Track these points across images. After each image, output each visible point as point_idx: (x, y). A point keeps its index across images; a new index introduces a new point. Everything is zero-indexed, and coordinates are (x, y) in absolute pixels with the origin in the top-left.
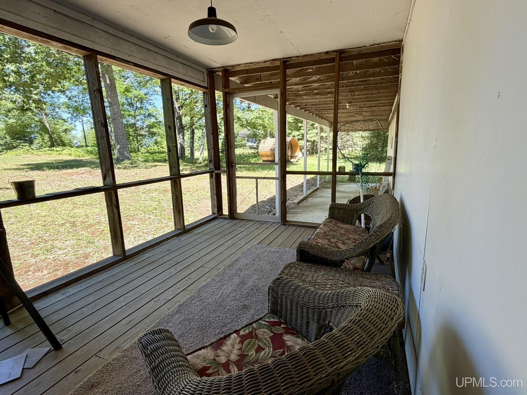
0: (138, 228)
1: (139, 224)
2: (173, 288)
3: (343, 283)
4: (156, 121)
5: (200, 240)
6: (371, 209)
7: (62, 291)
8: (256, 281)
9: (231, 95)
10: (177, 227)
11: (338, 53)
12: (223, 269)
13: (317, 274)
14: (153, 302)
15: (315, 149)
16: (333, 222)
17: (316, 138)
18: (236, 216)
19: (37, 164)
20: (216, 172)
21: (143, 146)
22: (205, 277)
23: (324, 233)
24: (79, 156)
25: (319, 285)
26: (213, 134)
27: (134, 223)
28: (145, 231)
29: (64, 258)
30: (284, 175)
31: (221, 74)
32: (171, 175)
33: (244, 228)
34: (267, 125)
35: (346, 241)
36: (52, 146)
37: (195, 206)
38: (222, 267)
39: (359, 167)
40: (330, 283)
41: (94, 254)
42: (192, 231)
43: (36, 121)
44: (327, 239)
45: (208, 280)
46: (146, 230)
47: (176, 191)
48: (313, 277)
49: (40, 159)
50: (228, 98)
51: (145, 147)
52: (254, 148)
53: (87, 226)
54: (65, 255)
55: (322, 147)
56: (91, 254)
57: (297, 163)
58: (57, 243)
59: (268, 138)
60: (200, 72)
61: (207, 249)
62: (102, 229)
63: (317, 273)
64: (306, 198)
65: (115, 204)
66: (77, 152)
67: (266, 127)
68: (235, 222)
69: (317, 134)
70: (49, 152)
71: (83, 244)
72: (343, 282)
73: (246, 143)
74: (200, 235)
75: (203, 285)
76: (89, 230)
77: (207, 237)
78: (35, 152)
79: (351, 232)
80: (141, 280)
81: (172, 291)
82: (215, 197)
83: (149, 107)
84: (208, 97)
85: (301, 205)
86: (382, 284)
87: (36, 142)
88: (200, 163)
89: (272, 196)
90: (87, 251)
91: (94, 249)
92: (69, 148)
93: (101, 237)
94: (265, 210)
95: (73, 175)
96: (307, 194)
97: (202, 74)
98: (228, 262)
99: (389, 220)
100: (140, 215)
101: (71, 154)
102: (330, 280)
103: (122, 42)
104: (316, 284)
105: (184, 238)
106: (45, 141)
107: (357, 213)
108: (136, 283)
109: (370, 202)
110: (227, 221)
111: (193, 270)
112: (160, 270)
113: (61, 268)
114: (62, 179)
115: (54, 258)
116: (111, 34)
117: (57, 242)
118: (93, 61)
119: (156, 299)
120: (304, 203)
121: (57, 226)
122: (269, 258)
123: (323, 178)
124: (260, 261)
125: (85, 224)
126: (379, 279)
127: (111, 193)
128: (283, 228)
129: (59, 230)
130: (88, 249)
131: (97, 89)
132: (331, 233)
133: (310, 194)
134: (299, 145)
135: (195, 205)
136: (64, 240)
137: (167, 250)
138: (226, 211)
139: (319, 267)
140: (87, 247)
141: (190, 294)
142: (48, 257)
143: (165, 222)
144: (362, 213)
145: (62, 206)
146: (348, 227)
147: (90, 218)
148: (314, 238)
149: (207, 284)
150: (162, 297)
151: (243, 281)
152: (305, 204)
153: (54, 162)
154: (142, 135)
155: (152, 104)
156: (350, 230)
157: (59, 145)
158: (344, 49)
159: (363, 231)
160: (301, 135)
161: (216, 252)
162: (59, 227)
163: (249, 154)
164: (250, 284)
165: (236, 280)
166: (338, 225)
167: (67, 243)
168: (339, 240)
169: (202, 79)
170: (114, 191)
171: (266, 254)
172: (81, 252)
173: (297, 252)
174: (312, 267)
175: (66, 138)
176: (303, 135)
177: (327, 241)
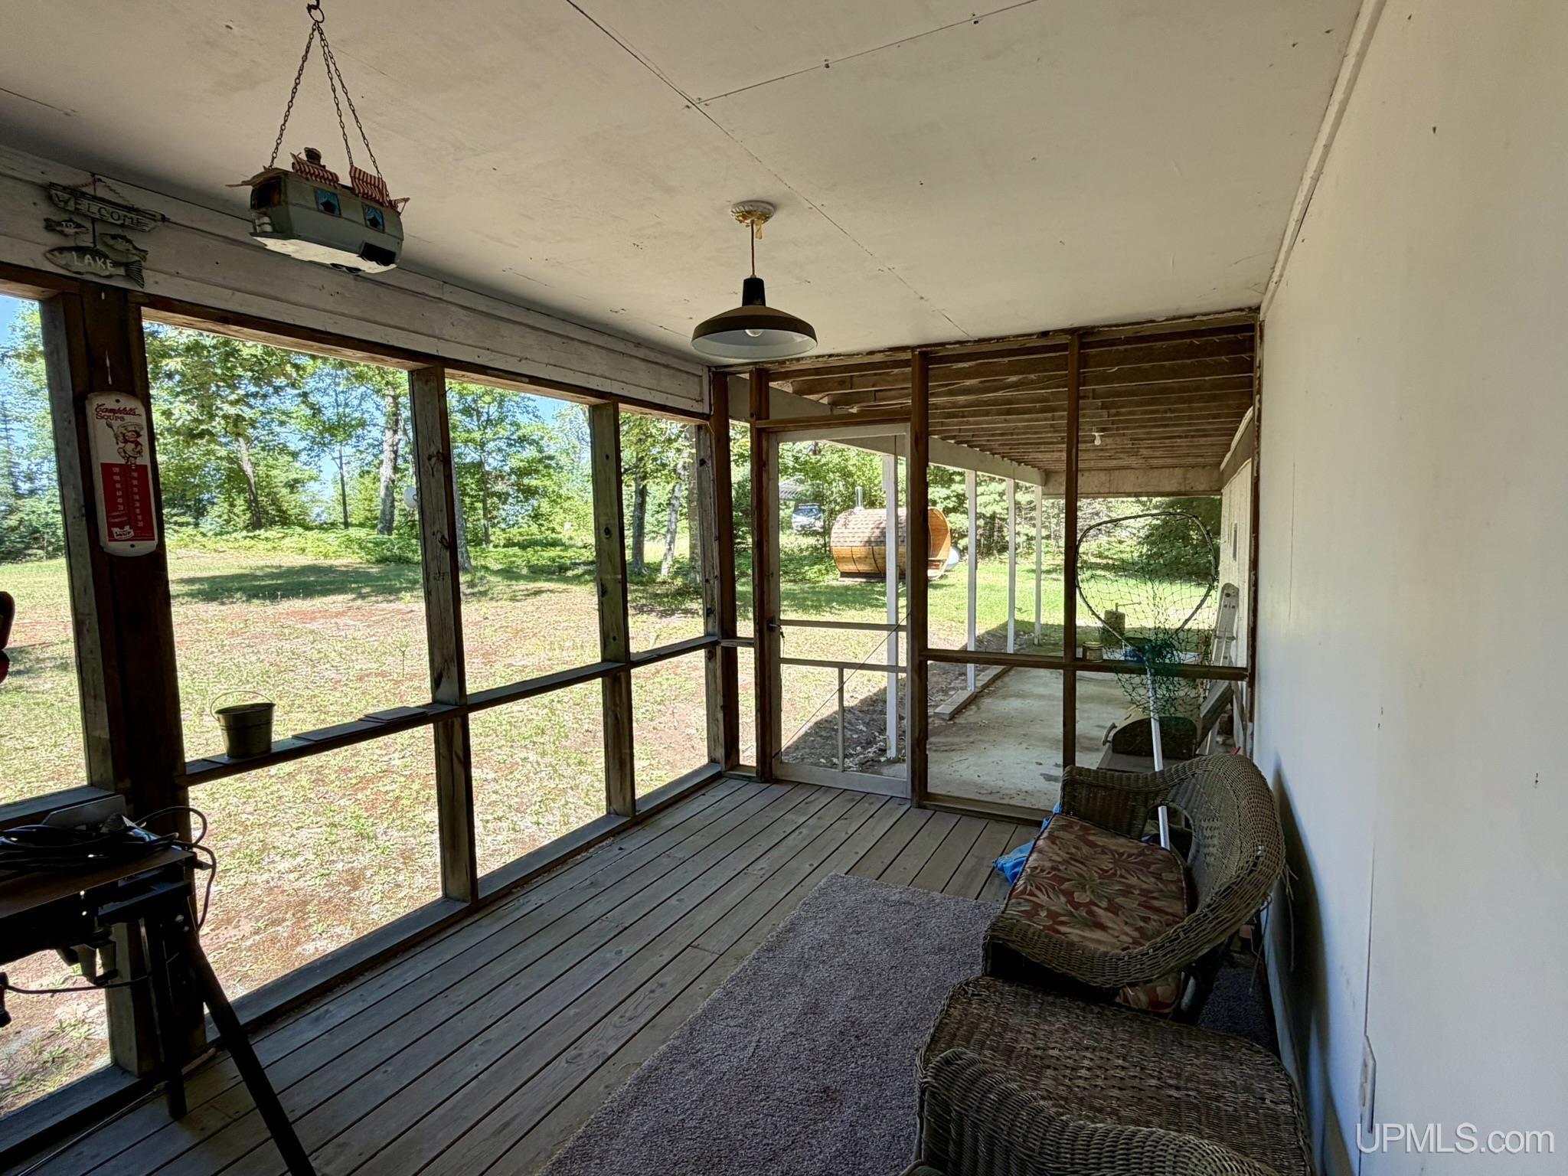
0: (496, 792)
1: (495, 780)
2: (614, 1018)
3: (1126, 1064)
4: (539, 455)
5: (679, 854)
6: (1188, 794)
7: (313, 1012)
8: (853, 1005)
9: (773, 437)
10: (615, 806)
11: (1076, 337)
12: (754, 959)
13: (1046, 1027)
14: (564, 1064)
15: (995, 538)
16: (1077, 828)
17: (998, 509)
18: (778, 772)
19: (214, 577)
20: (725, 643)
21: (499, 523)
22: (702, 984)
23: (1053, 868)
24: (326, 556)
25: (1055, 1069)
26: (719, 538)
27: (483, 776)
28: (514, 801)
29: (296, 885)
30: (920, 662)
31: (747, 376)
32: (604, 660)
33: (804, 814)
34: (853, 469)
35: (1120, 900)
36: (256, 524)
37: (653, 724)
38: (751, 949)
39: (1144, 655)
40: (1086, 1063)
41: (376, 873)
42: (653, 819)
43: (221, 458)
44: (1065, 893)
45: (714, 995)
46: (516, 800)
47: (616, 705)
48: (1034, 1034)
49: (221, 563)
50: (764, 443)
51: (503, 526)
52: (815, 533)
53: (354, 781)
54: (296, 875)
55: (1019, 533)
56: (368, 873)
57: (943, 582)
58: (276, 834)
59: (859, 509)
60: (690, 377)
61: (704, 885)
62: (397, 793)
63: (1046, 1021)
64: (976, 697)
65: (461, 754)
66: (320, 543)
67: (851, 474)
68: (777, 790)
69: (1001, 494)
70: (248, 543)
71: (345, 837)
72: (1124, 1059)
73: (790, 517)
74: (677, 836)
75: (700, 1011)
76: (360, 796)
77: (699, 840)
78: (210, 544)
79: (1131, 866)
80: (523, 982)
81: (615, 1026)
82: (720, 716)
83: (522, 419)
84: (709, 439)
85: (960, 720)
86: (1243, 1075)
87: (214, 511)
88: (664, 583)
89: (875, 690)
90: (355, 864)
91: (376, 856)
92: (299, 530)
93: (394, 820)
94: (855, 736)
95: (313, 619)
96: (979, 684)
97: (696, 380)
98: (766, 934)
99: (1251, 871)
100: (499, 752)
101: (303, 550)
102: (1087, 1049)
103: (505, 329)
104: (1046, 1062)
105: (633, 842)
106: (236, 510)
107: (1146, 804)
108: (510, 994)
109: (1185, 773)
110: (754, 788)
111: (667, 955)
112: (575, 950)
113: (288, 916)
114: (287, 631)
115: (268, 882)
116: (481, 313)
117: (274, 832)
118: (433, 384)
119: (571, 1052)
120: (971, 716)
121: (274, 780)
122: (886, 925)
123: (1025, 633)
124: (860, 933)
125: (349, 775)
126: (1230, 1054)
127: (453, 723)
128: (919, 817)
129: (280, 794)
130: (361, 858)
131: (438, 452)
132: (1075, 869)
133: (986, 686)
134: (949, 525)
135: (652, 720)
136: (295, 825)
137: (588, 882)
138: (748, 753)
139: (1050, 999)
140: (355, 851)
141: (664, 1042)
142: (253, 878)
143: (569, 772)
144: (1161, 805)
145: (285, 717)
146: (1122, 846)
147: (363, 756)
148: (1026, 888)
149: (712, 1008)
150: (588, 1046)
151: (816, 1005)
152: (972, 720)
153: (259, 573)
154: (499, 495)
155: (530, 409)
156: (1130, 856)
157: (272, 523)
158: (1093, 327)
159: (1169, 863)
160: (954, 499)
161: (732, 896)
162: (279, 785)
163: (801, 550)
164: (835, 1015)
165: (795, 1001)
166: (1091, 838)
167: (303, 835)
168: (1100, 897)
169: (697, 394)
170: (459, 719)
171: (875, 909)
172: (340, 866)
173: (985, 948)
174: (1028, 997)
175: (291, 502)
176: (961, 498)
177: (1063, 899)
